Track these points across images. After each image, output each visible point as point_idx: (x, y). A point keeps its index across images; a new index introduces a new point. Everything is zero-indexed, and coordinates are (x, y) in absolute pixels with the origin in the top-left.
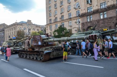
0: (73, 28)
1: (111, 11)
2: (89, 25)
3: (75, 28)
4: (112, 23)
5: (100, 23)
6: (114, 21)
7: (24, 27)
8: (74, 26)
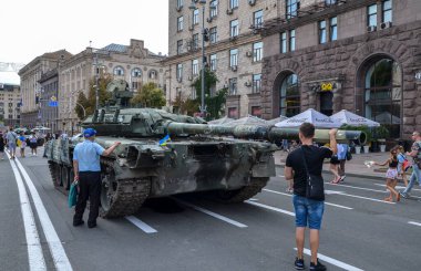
0: (241, 76)
1: (351, 13)
2: (284, 65)
3: (247, 74)
4: (351, 62)
5: (317, 61)
6: (356, 55)
7: (115, 64)
8: (243, 70)
